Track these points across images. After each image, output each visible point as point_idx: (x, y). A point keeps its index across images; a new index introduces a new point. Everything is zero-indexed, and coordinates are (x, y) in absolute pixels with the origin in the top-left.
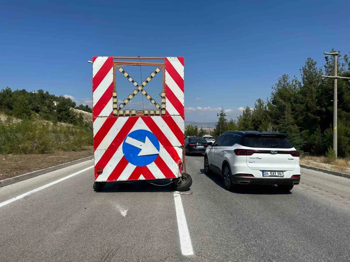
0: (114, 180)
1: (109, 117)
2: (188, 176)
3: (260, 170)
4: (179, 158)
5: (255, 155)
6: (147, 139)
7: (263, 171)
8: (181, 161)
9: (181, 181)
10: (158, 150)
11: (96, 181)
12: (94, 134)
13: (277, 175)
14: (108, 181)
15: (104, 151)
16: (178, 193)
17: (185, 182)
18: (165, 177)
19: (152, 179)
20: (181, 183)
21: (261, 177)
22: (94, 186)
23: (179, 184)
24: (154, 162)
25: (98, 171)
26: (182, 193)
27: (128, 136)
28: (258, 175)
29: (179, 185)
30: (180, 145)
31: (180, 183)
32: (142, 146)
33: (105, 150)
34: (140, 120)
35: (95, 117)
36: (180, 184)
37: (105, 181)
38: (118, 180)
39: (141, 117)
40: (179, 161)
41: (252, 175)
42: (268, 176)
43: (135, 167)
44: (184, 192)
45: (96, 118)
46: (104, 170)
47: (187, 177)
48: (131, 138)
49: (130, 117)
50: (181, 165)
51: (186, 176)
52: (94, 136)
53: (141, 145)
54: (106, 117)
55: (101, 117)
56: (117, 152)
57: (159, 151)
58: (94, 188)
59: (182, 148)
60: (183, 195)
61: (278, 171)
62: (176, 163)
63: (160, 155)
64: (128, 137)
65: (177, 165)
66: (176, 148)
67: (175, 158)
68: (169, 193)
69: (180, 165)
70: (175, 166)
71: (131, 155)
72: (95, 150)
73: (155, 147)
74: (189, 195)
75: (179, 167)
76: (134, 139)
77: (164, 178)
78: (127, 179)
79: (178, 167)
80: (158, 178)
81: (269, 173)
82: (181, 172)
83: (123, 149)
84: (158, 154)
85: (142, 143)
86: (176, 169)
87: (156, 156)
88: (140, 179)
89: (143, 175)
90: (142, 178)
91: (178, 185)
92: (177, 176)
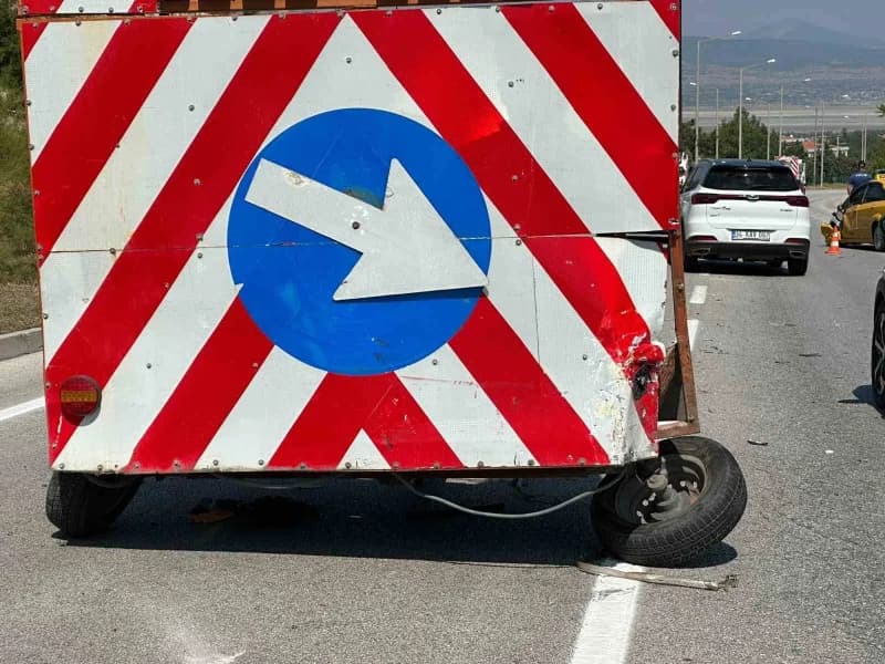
0: (177, 467)
1: (128, 20)
2: (719, 456)
3: (729, 230)
4: (638, 325)
5: (720, 203)
6: (399, 177)
7: (733, 231)
8: (655, 343)
9: (661, 495)
10: (482, 255)
11: (56, 465)
12: (32, 142)
13: (757, 237)
14: (138, 470)
15: (109, 263)
16: (627, 576)
17: (694, 499)
18: (530, 457)
19: (435, 466)
20: (662, 510)
21: (730, 241)
22: (48, 502)
23: (648, 512)
24: (451, 345)
25: (69, 397)
26: (657, 575)
27: (261, 156)
28: (724, 237)
29: (649, 519)
30: (650, 224)
31: (654, 507)
32: (361, 231)
33: (113, 252)
34: (348, 38)
35: (35, 23)
36: (654, 515)
37: (117, 470)
38: (204, 463)
39: (355, 17)
40: (637, 340)
41: (713, 238)
42: (742, 238)
43: (314, 377)
44: (677, 571)
45: (43, 26)
46: (110, 393)
47: (710, 466)
48: (286, 172)
49: (274, 19)
50: (655, 378)
51: (702, 457)
52: (35, 156)
53: (356, 226)
54: (111, 15)
55: (79, 17)
56: (194, 270)
57: (486, 273)
58: (52, 517)
59: (663, 251)
60: (665, 589)
61: (760, 231)
62: (615, 357)
63: (494, 298)
64: (263, 161)
65: (616, 369)
66: (614, 250)
67: (606, 323)
68: (566, 569)
69: (641, 370)
70: (606, 376)
71: (289, 293)
72: (46, 255)
73: (458, 235)
74: (710, 589)
75: (639, 391)
76: (306, 181)
77: (525, 464)
78: (267, 460)
79: (625, 388)
80: (481, 464)
81: (744, 233)
82: (649, 428)
83: (229, 246)
84: (479, 293)
85: (362, 210)
86: (613, 400)
87: (467, 301)
88: (354, 466)
89: (374, 437)
90: (364, 454)
91: (643, 521)
92: (616, 455)
